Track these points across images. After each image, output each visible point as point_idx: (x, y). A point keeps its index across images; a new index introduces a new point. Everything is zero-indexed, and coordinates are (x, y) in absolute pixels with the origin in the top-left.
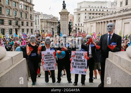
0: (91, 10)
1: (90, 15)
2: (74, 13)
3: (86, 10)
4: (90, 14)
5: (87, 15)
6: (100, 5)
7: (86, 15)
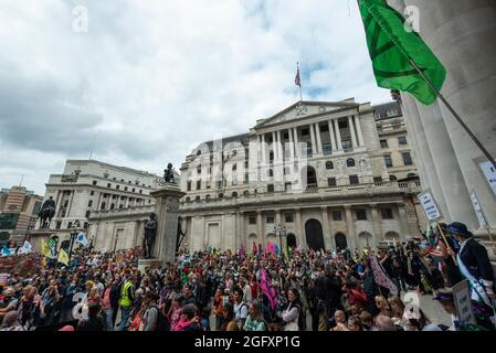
0: (109, 185)
1: (106, 200)
2: (47, 185)
3: (95, 183)
4: (106, 195)
5: (95, 198)
6: (133, 179)
7: (92, 198)
